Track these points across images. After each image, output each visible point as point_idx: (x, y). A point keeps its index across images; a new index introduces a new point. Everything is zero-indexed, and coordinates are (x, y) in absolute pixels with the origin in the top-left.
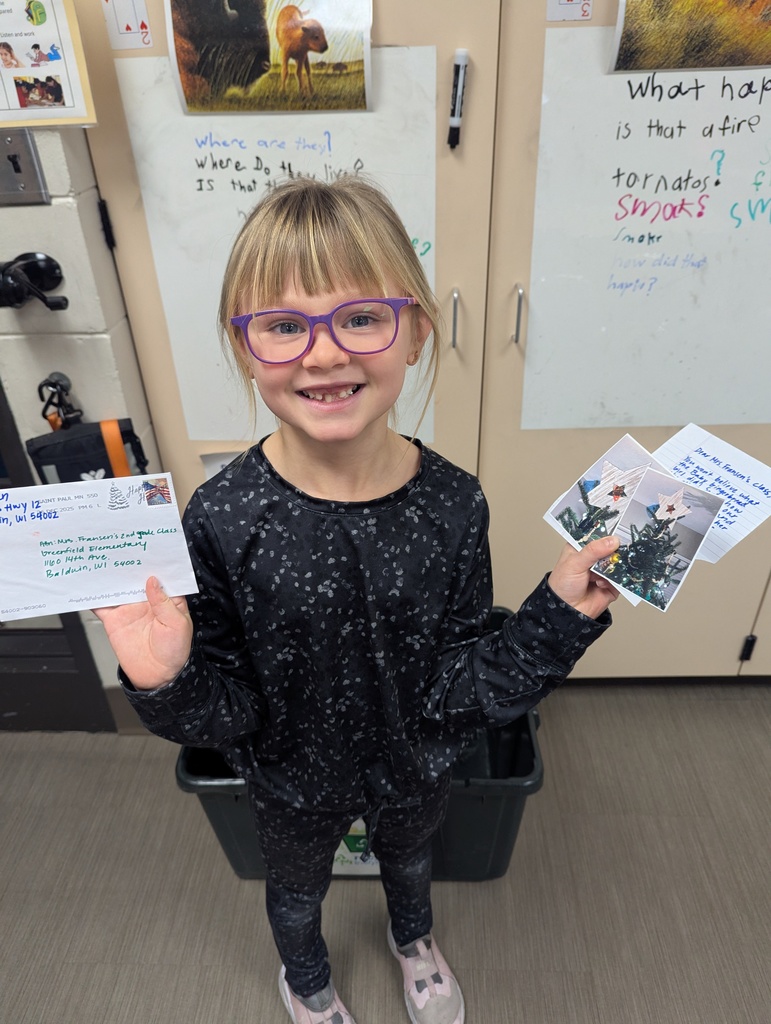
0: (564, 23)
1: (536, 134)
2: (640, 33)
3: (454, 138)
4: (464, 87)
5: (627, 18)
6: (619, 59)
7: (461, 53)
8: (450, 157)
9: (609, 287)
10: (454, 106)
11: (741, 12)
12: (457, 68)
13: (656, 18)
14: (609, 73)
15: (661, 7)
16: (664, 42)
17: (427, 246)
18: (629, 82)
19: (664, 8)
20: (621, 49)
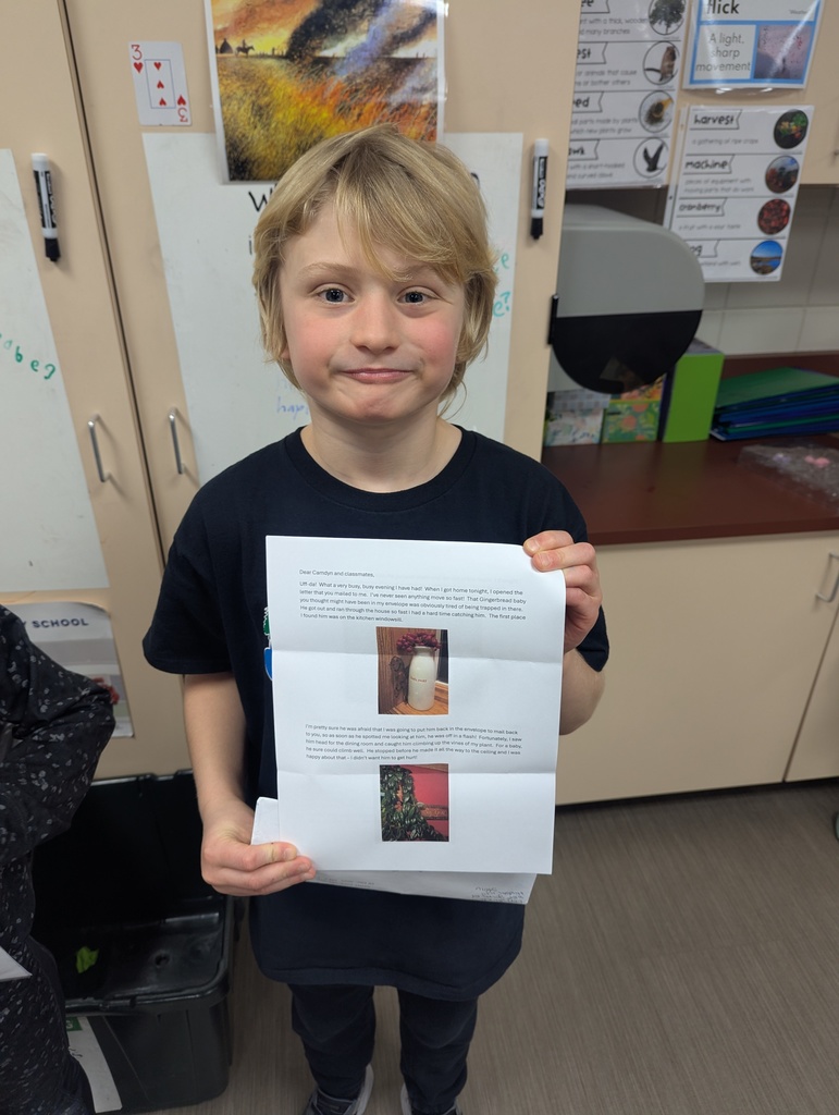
0: (160, 128)
1: (157, 247)
2: (245, 143)
3: (53, 250)
4: (49, 195)
5: (226, 126)
6: (230, 169)
7: (38, 157)
8: (54, 271)
9: (278, 410)
10: (42, 215)
11: (349, 124)
12: (36, 174)
13: (259, 127)
14: (224, 183)
15: (261, 116)
16: (274, 154)
17: (50, 369)
18: (250, 194)
19: (265, 116)
20: (229, 158)
